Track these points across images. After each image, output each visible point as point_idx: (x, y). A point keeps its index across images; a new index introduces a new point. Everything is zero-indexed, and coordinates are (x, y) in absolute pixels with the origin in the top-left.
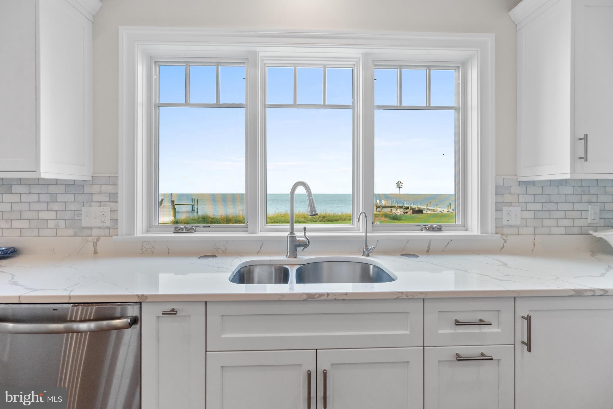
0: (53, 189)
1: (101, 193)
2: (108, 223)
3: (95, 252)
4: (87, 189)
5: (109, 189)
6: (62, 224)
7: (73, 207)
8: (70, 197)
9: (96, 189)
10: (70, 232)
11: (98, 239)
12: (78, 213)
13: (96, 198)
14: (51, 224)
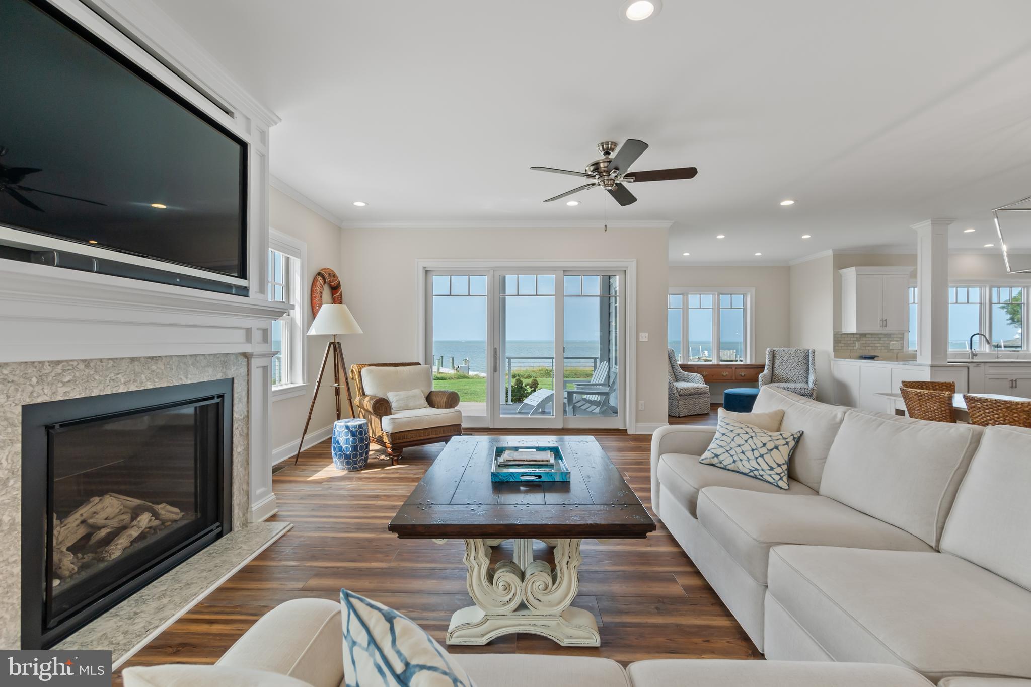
0: (880, 336)
1: (897, 337)
2: (900, 348)
3: (897, 358)
4: (892, 336)
5: (900, 336)
6: (883, 348)
7: (887, 342)
8: (886, 339)
9: (895, 336)
10: (886, 351)
11: (898, 353)
12: (889, 344)
13: (895, 339)
14: (879, 348)
